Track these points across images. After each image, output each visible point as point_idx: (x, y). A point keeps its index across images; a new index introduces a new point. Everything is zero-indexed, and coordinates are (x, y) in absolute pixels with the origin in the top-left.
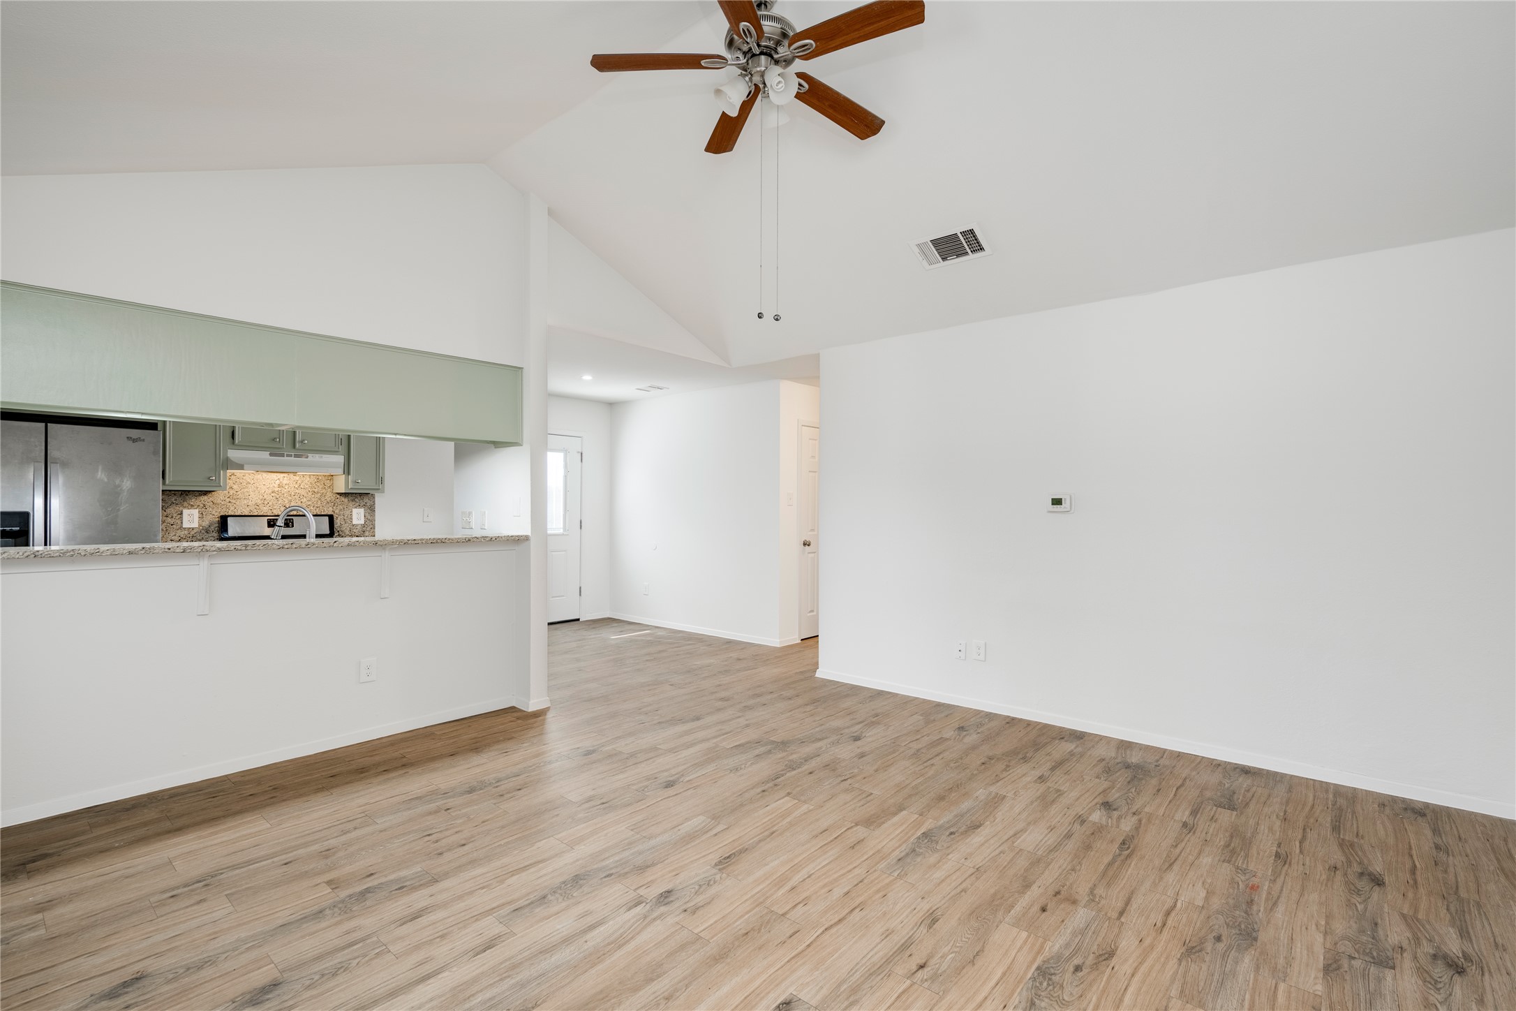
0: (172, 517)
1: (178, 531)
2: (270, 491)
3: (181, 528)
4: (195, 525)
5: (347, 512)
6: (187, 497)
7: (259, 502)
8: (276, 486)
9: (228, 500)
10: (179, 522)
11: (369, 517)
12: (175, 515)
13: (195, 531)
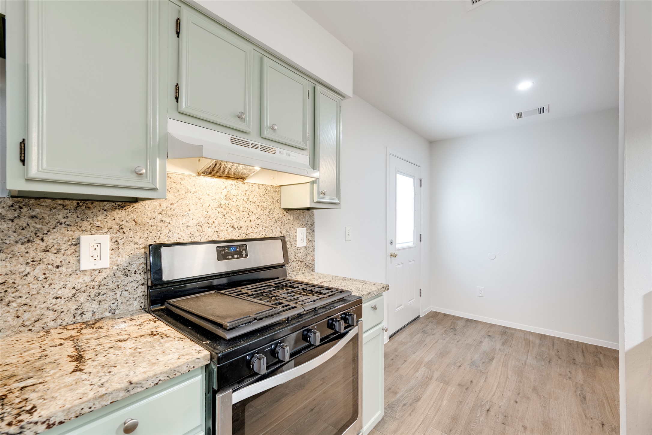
0: (58, 251)
1: (71, 279)
2: (216, 205)
3: (77, 271)
4: (105, 263)
5: (292, 233)
6: (89, 212)
7: (203, 221)
8: (223, 197)
9: (159, 217)
10: (73, 260)
11: (310, 239)
12: (63, 247)
13: (104, 274)
